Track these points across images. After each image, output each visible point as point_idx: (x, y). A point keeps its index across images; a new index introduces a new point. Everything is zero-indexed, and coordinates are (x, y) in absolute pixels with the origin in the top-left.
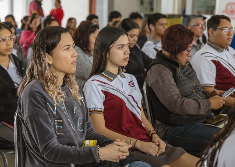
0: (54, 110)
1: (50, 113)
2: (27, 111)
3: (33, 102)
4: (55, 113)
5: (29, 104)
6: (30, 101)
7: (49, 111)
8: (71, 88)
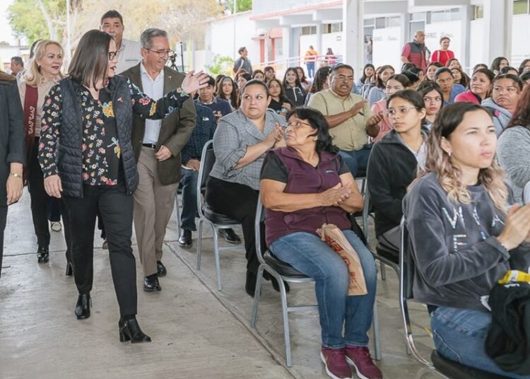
0: (453, 220)
1: (446, 223)
2: (412, 213)
3: (423, 203)
4: (453, 223)
5: (417, 203)
6: (420, 200)
7: (445, 220)
8: (492, 193)
